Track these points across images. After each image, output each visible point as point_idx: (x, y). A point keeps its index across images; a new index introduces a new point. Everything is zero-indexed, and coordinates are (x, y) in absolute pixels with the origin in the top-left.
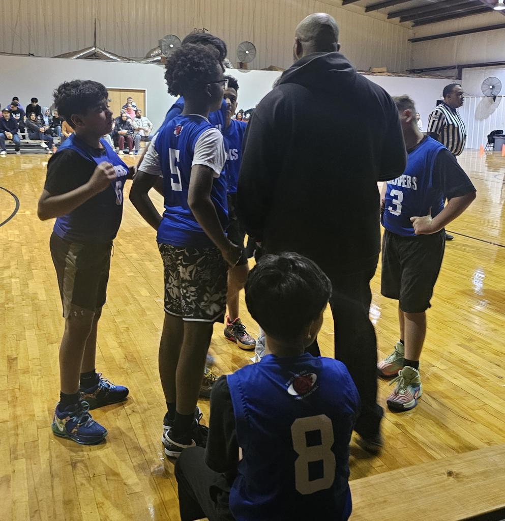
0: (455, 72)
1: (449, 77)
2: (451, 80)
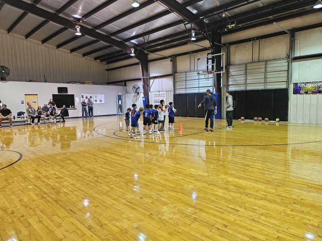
0: (123, 83)
1: (121, 85)
2: (122, 86)
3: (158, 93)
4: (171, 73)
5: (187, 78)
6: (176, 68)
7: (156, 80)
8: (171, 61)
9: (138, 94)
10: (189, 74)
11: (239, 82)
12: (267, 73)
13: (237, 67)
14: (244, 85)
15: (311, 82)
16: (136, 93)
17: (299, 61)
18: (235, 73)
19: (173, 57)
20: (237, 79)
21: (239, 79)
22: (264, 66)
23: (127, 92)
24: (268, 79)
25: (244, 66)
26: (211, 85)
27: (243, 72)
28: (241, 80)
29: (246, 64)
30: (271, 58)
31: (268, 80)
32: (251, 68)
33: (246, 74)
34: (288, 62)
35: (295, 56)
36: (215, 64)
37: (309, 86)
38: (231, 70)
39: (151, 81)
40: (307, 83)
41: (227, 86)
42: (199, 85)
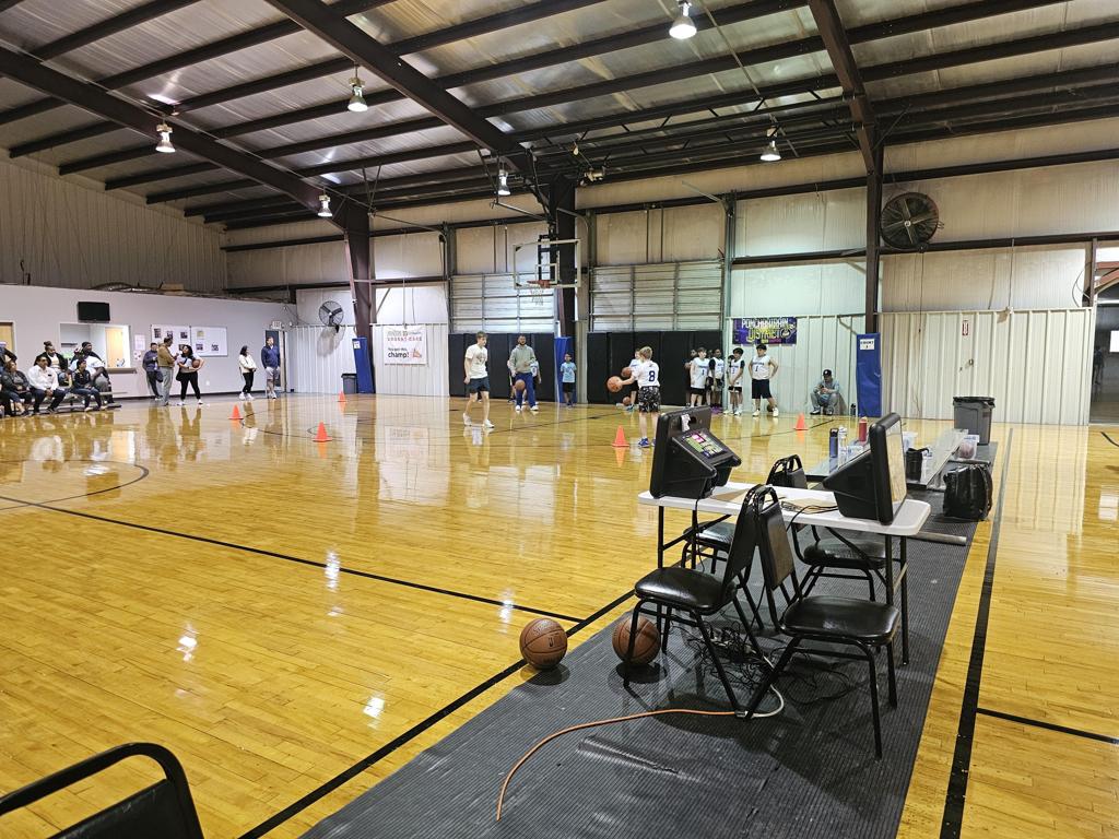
0: (287, 294)
1: (279, 301)
2: (282, 304)
3: (402, 328)
4: (441, 274)
5: (487, 292)
6: (456, 260)
7: (396, 291)
8: (441, 239)
9: (337, 328)
10: (491, 281)
11: (618, 310)
12: (680, 293)
13: (613, 271)
14: (627, 319)
15: (768, 317)
16: (330, 325)
17: (745, 268)
18: (607, 286)
19: (446, 228)
20: (612, 302)
21: (617, 302)
22: (672, 275)
23: (297, 322)
24: (682, 307)
25: (628, 270)
26: (550, 313)
27: (626, 286)
28: (621, 304)
29: (633, 266)
30: (689, 256)
31: (683, 309)
32: (644, 276)
33: (633, 290)
34: (722, 268)
35: (737, 256)
36: (557, 266)
37: (764, 328)
38: (598, 279)
39: (380, 292)
40: (760, 319)
41: (591, 318)
42: (519, 313)
